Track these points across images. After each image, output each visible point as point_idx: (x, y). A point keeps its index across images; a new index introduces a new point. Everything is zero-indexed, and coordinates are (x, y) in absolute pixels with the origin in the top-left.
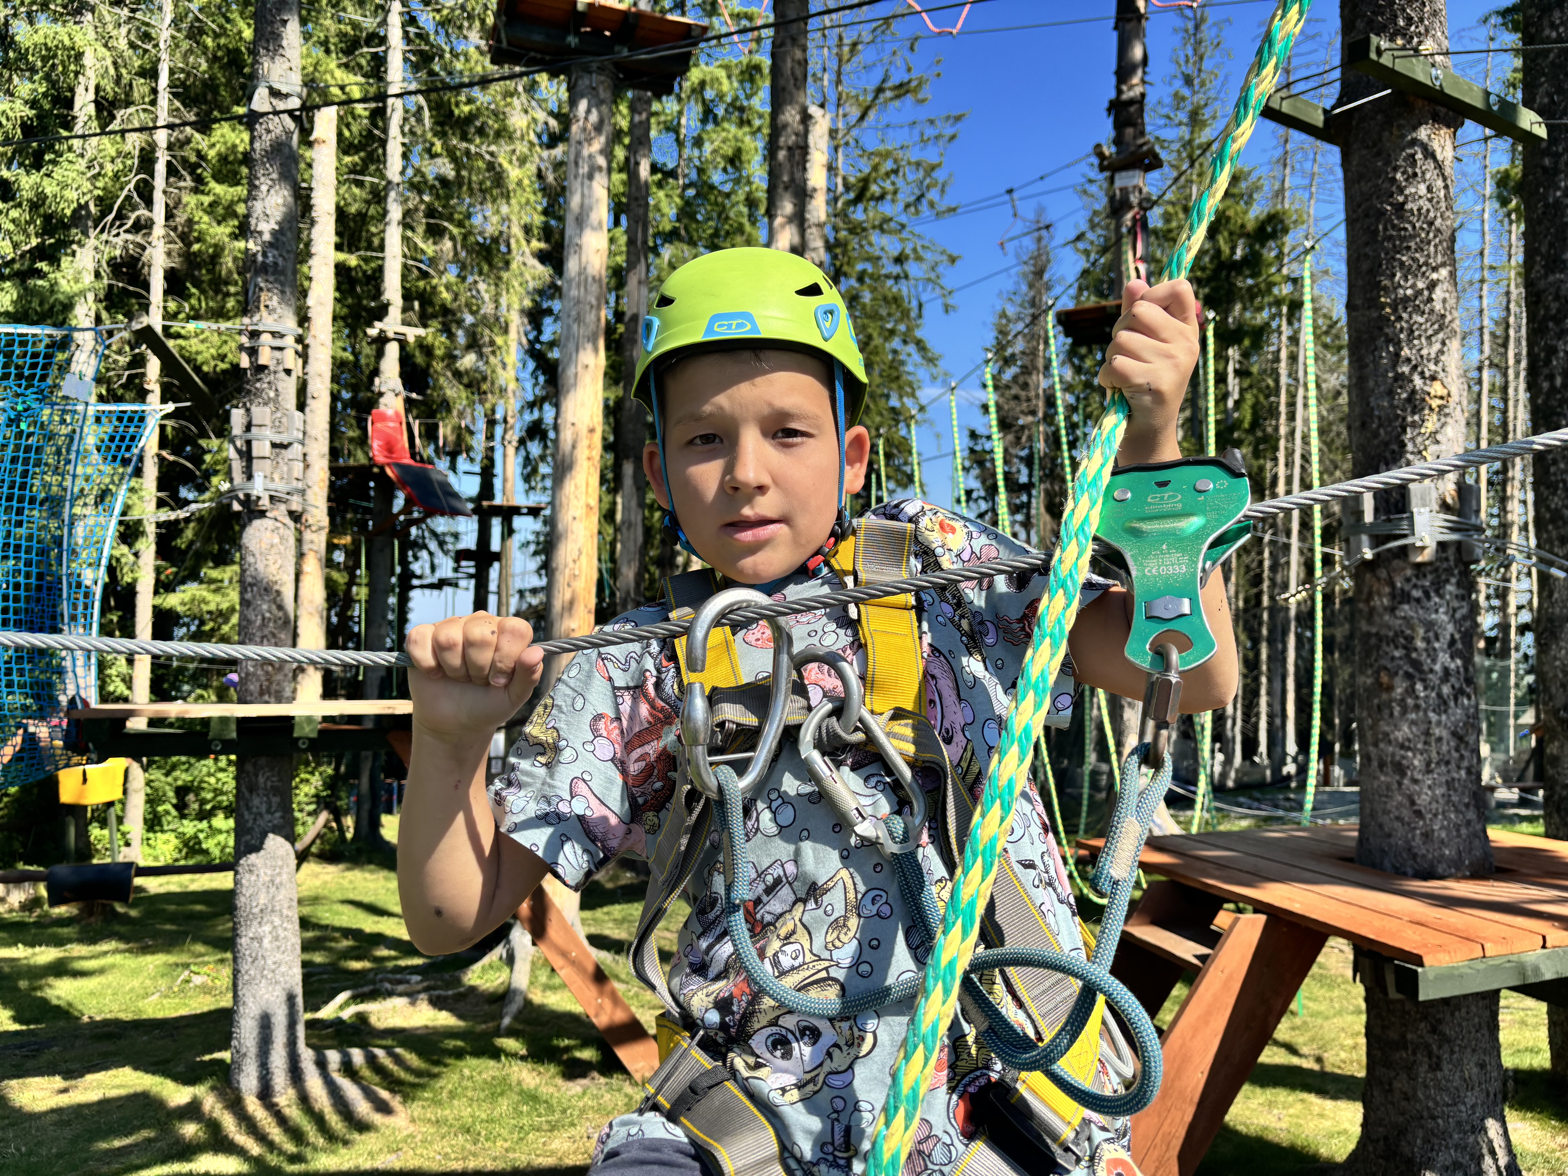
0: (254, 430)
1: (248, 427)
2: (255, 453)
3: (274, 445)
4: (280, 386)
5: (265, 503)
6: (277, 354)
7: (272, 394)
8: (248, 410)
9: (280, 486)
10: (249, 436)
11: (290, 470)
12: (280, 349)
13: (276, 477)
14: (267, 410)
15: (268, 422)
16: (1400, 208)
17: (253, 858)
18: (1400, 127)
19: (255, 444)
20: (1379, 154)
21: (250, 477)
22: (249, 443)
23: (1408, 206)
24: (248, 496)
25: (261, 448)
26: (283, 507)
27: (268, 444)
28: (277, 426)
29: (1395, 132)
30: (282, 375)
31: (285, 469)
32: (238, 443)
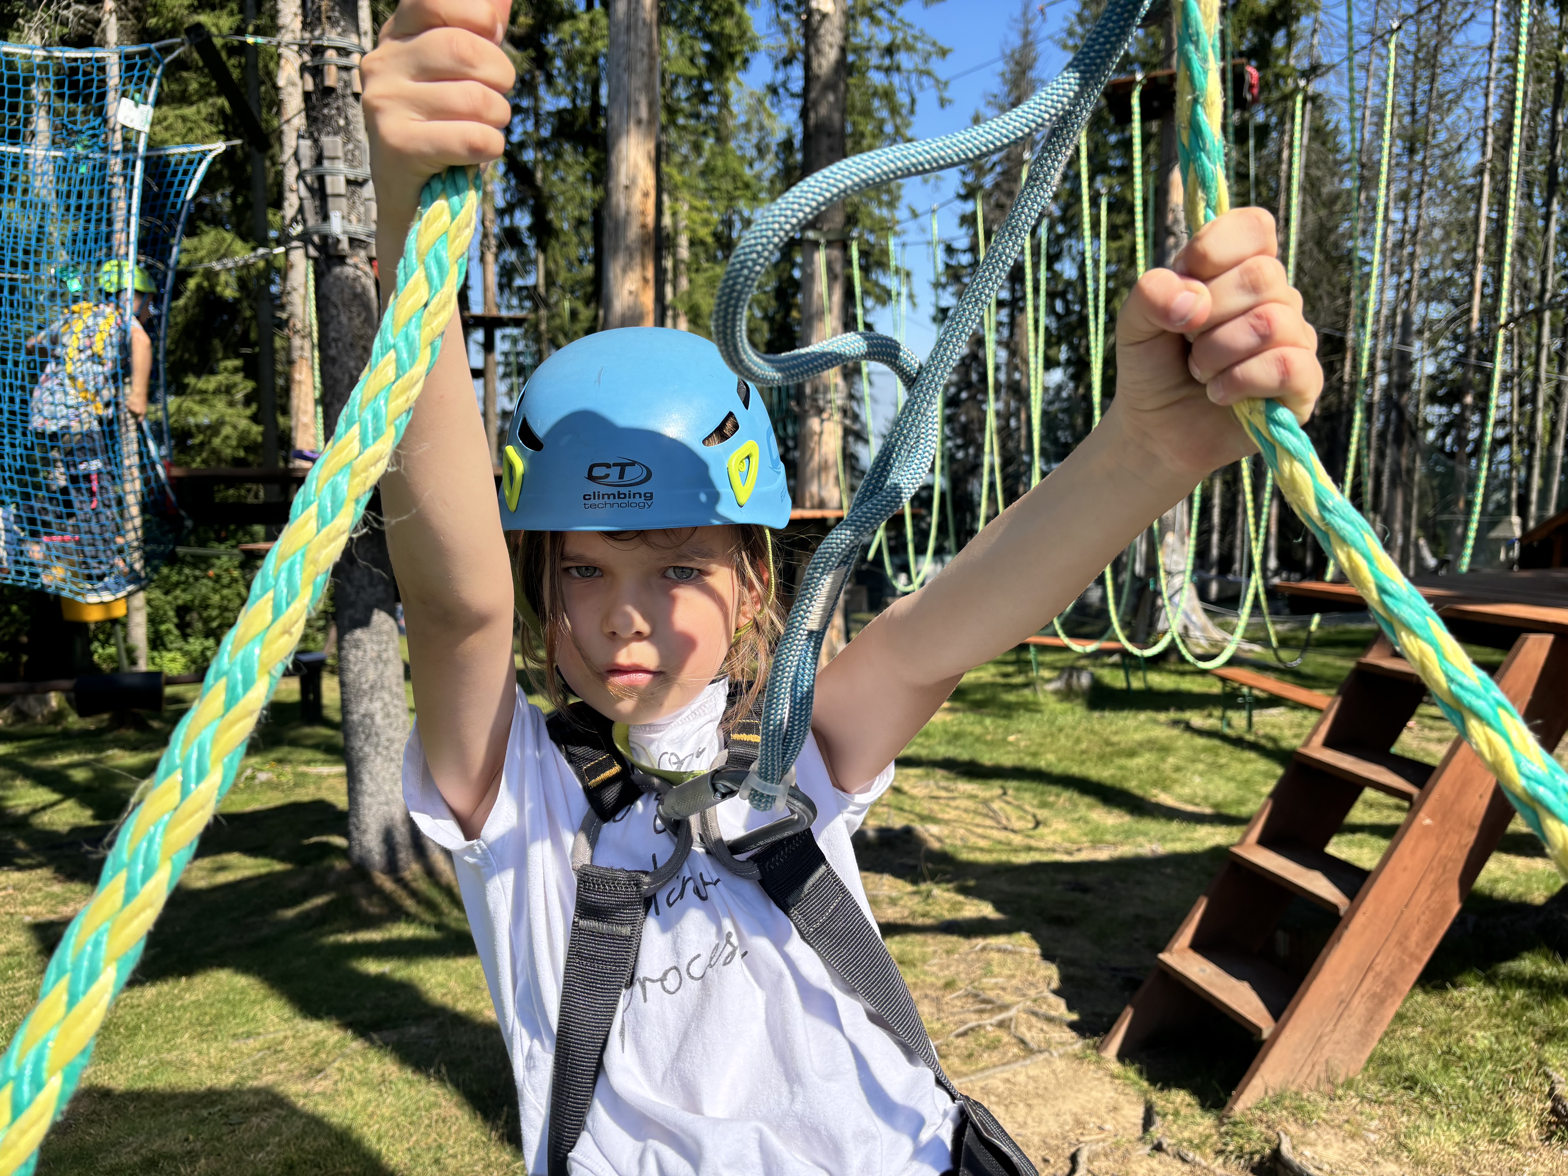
0: (326, 163)
1: (319, 159)
2: (329, 190)
3: (349, 182)
4: (351, 112)
5: (345, 245)
6: (344, 75)
7: (342, 122)
8: (316, 141)
9: (359, 229)
10: (320, 170)
11: (367, 211)
12: (347, 69)
13: (353, 218)
14: (339, 140)
15: (340, 154)
17: (359, 633)
19: (328, 179)
21: (326, 218)
22: (321, 179)
24: (324, 238)
25: (336, 184)
26: (362, 253)
27: (342, 180)
28: (351, 161)
30: (351, 100)
31: (362, 209)
32: (309, 179)
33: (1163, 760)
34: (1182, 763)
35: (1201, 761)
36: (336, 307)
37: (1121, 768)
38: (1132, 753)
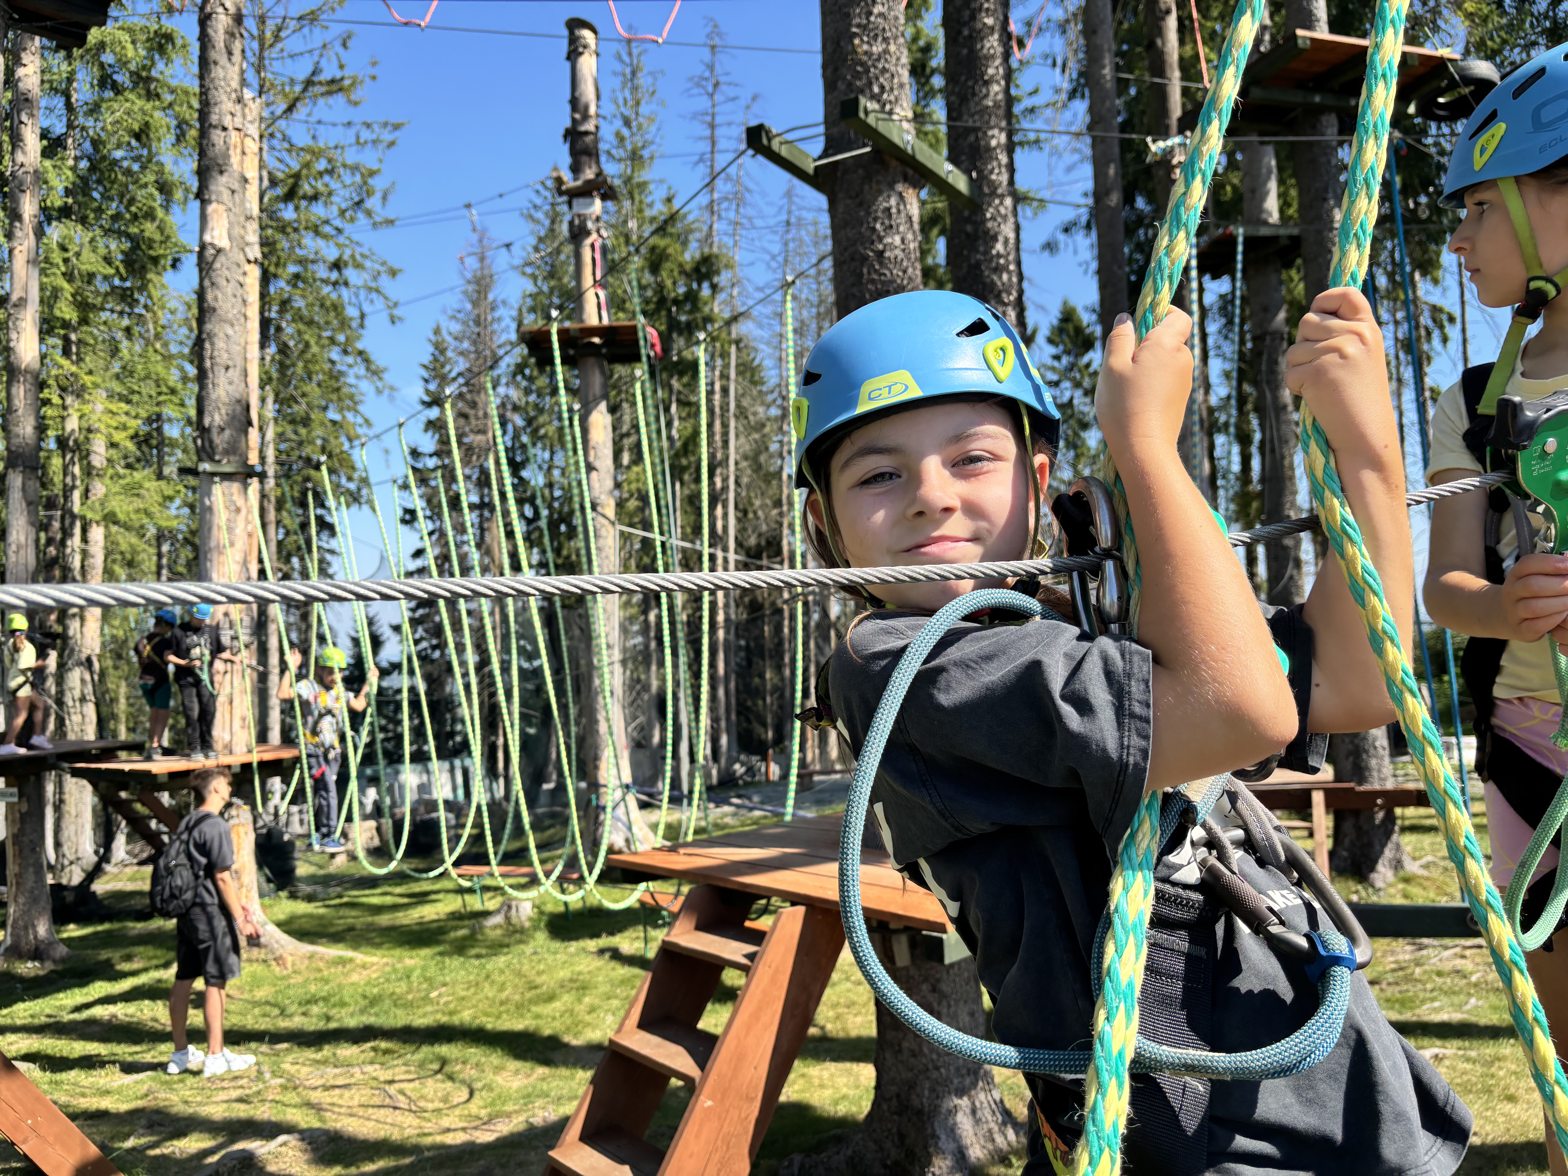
16: (880, 254)
18: (878, 182)
20: (861, 204)
23: (887, 254)
29: (874, 186)
33: (579, 1001)
34: (597, 1001)
35: (616, 997)
37: (538, 1016)
38: (551, 998)
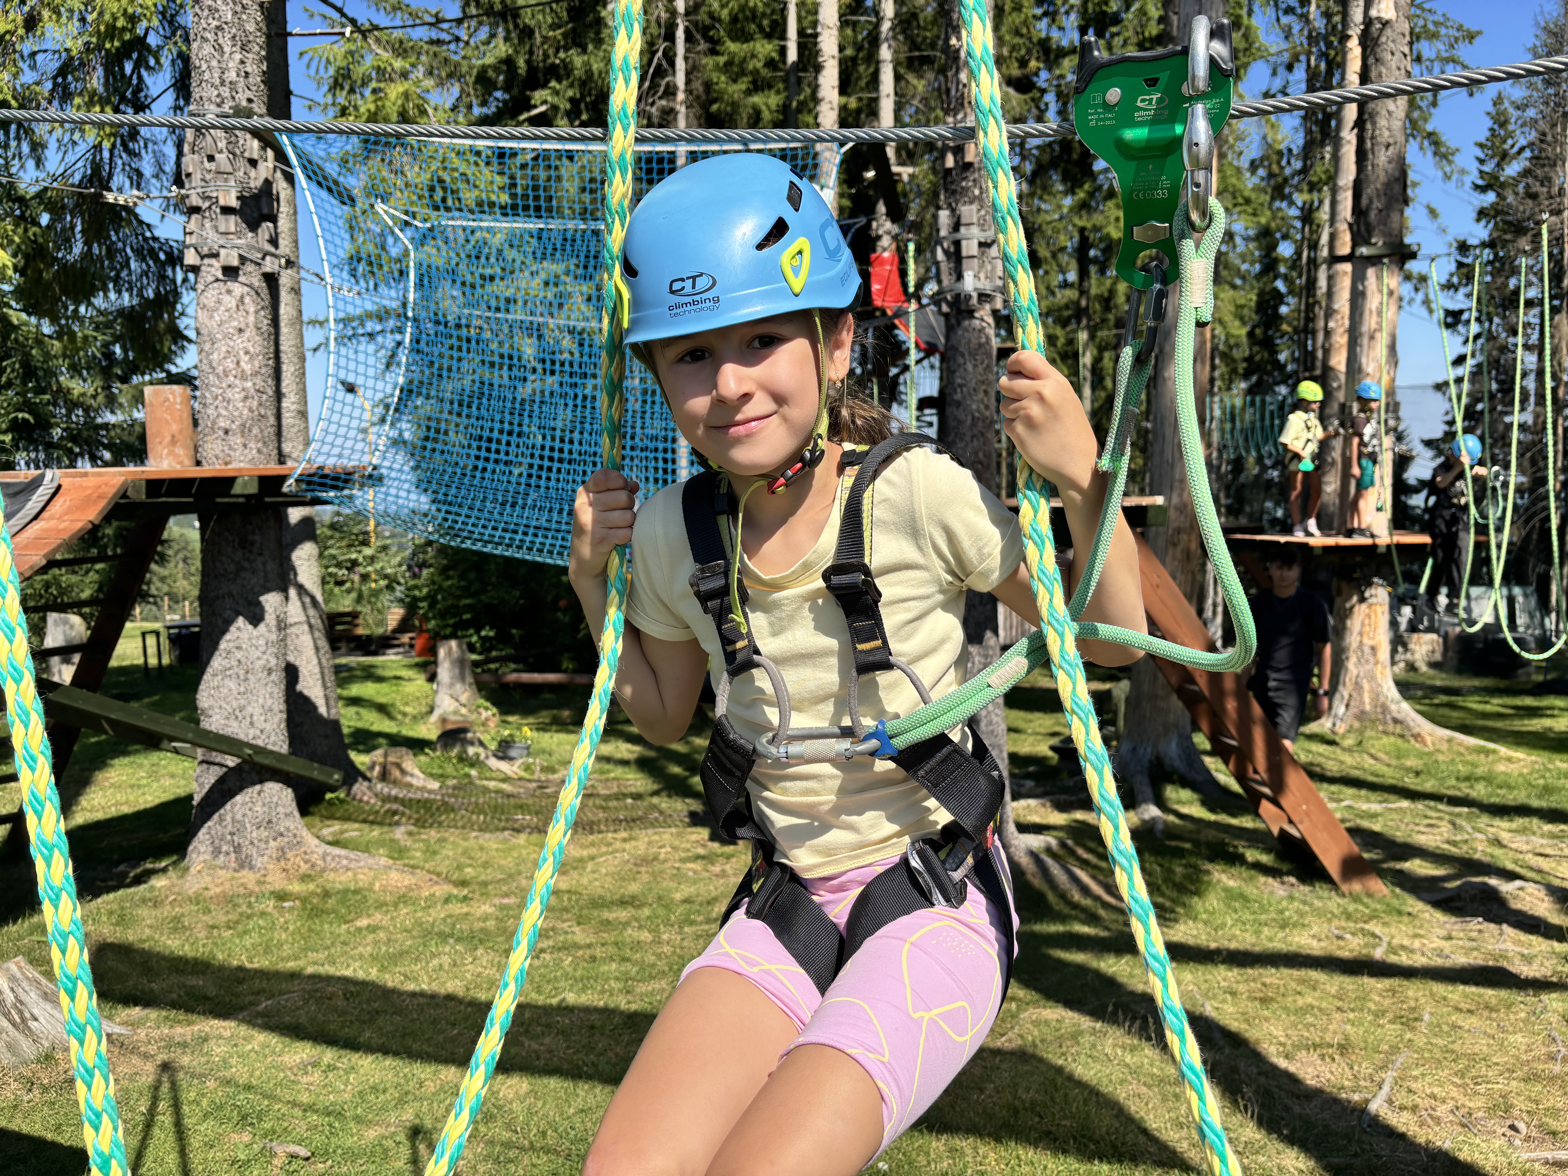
0: (963, 230)
1: (956, 226)
2: (964, 253)
3: (981, 245)
5: (974, 300)
7: (977, 192)
8: (953, 210)
9: (985, 285)
10: (957, 236)
11: (994, 268)
13: (982, 276)
14: (974, 207)
15: (975, 220)
19: (964, 243)
21: (960, 277)
22: (957, 244)
24: (958, 296)
25: (970, 247)
26: (988, 307)
27: (975, 243)
28: (981, 225)
31: (989, 267)
32: (945, 245)
36: (963, 356)
